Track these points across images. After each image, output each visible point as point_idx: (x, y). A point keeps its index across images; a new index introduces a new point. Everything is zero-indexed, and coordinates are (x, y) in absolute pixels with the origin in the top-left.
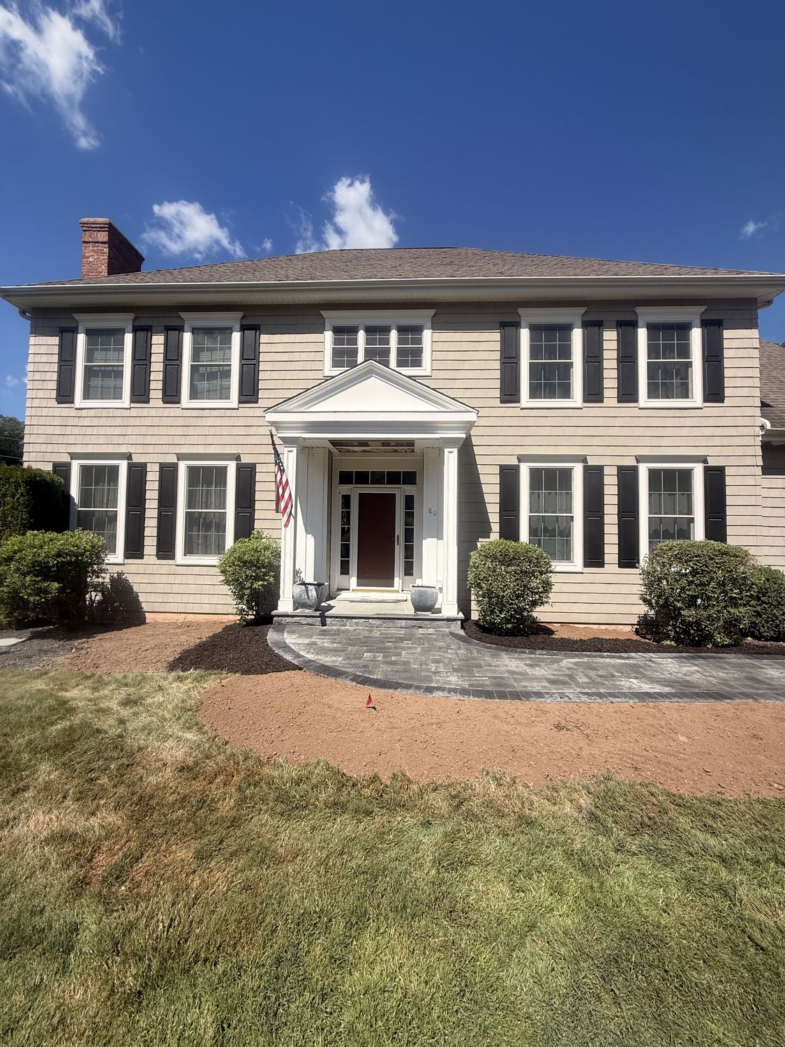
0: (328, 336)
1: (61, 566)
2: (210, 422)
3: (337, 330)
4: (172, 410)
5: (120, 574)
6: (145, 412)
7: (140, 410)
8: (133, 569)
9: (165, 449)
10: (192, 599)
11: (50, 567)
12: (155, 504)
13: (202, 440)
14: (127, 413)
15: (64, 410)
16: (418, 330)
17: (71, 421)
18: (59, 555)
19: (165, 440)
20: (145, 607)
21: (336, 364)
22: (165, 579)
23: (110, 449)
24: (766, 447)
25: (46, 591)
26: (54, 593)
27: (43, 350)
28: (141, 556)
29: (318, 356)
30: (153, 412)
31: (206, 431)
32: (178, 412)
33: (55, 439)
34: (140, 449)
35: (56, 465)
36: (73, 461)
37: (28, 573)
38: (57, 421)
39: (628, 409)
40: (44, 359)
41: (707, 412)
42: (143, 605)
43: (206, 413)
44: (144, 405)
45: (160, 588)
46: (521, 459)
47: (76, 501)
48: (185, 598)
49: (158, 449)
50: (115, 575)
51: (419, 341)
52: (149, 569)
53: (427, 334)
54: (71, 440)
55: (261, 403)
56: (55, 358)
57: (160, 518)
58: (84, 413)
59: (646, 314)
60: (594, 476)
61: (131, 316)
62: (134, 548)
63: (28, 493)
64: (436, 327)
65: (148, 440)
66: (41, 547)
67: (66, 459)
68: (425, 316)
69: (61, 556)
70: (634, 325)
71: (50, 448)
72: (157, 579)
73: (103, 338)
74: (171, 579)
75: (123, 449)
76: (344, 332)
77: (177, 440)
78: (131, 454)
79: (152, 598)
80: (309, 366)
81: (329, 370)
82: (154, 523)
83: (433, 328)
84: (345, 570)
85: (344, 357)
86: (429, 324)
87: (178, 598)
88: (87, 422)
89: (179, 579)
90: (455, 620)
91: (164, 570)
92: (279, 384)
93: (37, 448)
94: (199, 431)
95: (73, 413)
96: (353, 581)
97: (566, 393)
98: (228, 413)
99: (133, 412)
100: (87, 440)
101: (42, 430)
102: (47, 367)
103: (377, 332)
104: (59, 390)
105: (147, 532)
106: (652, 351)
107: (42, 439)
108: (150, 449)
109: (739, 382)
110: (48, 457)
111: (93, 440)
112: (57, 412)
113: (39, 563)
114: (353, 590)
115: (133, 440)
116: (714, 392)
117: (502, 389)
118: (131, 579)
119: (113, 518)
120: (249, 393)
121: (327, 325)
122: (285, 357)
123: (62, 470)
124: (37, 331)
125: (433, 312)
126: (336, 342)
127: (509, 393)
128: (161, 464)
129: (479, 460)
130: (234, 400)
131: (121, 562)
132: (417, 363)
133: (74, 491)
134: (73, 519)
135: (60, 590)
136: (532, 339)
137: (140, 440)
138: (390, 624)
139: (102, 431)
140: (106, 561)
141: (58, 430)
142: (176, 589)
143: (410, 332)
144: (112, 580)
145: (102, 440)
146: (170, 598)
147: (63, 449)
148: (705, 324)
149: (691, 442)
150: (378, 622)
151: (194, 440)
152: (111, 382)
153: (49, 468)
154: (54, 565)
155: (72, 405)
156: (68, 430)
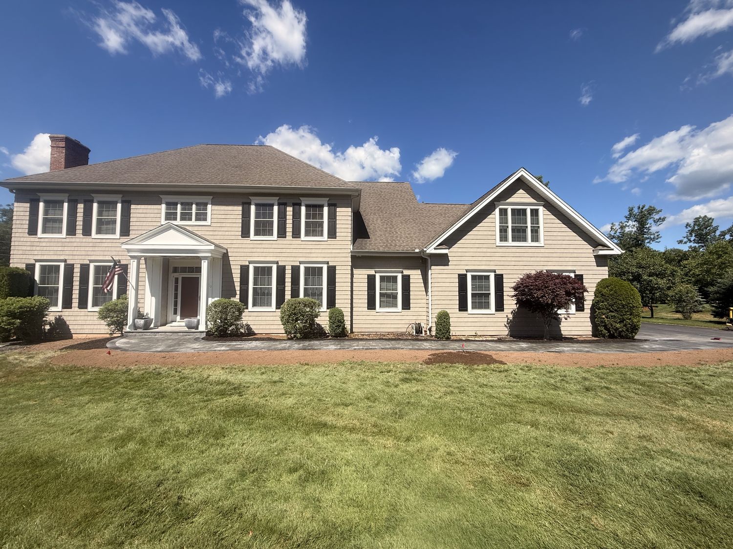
0: (164, 206)
1: (22, 313)
2: (106, 245)
3: (168, 204)
4: (87, 239)
5: (60, 316)
6: (73, 240)
7: (71, 239)
8: (67, 314)
9: (83, 257)
10: (96, 327)
11: (16, 313)
12: (78, 283)
13: (102, 253)
14: (64, 240)
15: (32, 238)
16: (206, 204)
17: (35, 244)
18: (21, 308)
19: (84, 253)
20: (72, 331)
21: (167, 219)
22: (82, 318)
23: (55, 258)
24: (352, 257)
25: (13, 324)
26: (18, 324)
27: (22, 209)
28: (71, 308)
29: (158, 215)
30: (78, 240)
31: (104, 249)
32: (90, 240)
33: (27, 252)
34: (71, 257)
35: (27, 265)
36: (36, 263)
37: (4, 316)
38: (29, 244)
39: (296, 241)
40: (22, 214)
41: (329, 242)
42: (71, 330)
43: (104, 241)
44: (73, 237)
45: (80, 322)
46: (250, 262)
47: (38, 282)
48: (92, 327)
49: (80, 257)
50: (57, 317)
51: (206, 209)
52: (75, 314)
53: (209, 207)
54: (36, 253)
55: (131, 236)
56: (28, 214)
57: (80, 289)
58: (42, 240)
59: (305, 201)
60: (281, 270)
61: (67, 195)
62: (67, 304)
63: (9, 280)
64: (213, 204)
65: (75, 253)
66: (12, 305)
67: (33, 262)
68: (208, 199)
69: (22, 308)
70: (300, 205)
71: (24, 257)
72: (78, 318)
73: (53, 205)
74: (86, 318)
75: (62, 258)
76: (171, 205)
77: (89, 253)
78: (66, 260)
79: (76, 327)
80: (154, 220)
81: (163, 222)
82: (77, 292)
83: (212, 204)
84: (175, 313)
85: (170, 216)
86: (210, 202)
87: (89, 327)
88: (44, 244)
89: (89, 318)
90: (203, 332)
91: (82, 314)
92: (140, 228)
93: (18, 256)
94: (100, 249)
95: (37, 240)
96: (178, 318)
97: (271, 233)
98: (115, 241)
99: (68, 240)
100: (43, 253)
101: (20, 248)
102: (23, 218)
103: (187, 205)
104: (29, 229)
105: (74, 296)
106: (307, 216)
107: (20, 252)
108: (76, 257)
109: (343, 230)
110: (23, 261)
111: (46, 253)
112: (28, 239)
113: (10, 311)
114: (178, 322)
115: (67, 253)
116: (332, 234)
117: (242, 231)
118: (65, 318)
119: (57, 290)
120: (126, 231)
121: (163, 202)
122: (143, 215)
123: (31, 267)
124: (18, 200)
125: (211, 197)
126: (167, 209)
127: (245, 233)
128: (81, 264)
129: (231, 263)
130: (118, 235)
131: (61, 310)
132: (205, 220)
133: (37, 277)
134: (36, 290)
135: (21, 323)
136: (256, 210)
137: (71, 253)
138: (176, 334)
139: (51, 248)
140: (50, 310)
141: (29, 248)
142: (88, 322)
143: (202, 206)
144: (56, 319)
145: (52, 253)
146: (85, 327)
147: (31, 257)
148: (329, 205)
149: (323, 255)
150: (171, 334)
151: (98, 253)
152: (57, 225)
153: (23, 266)
154: (18, 312)
155: (36, 236)
156: (34, 248)
